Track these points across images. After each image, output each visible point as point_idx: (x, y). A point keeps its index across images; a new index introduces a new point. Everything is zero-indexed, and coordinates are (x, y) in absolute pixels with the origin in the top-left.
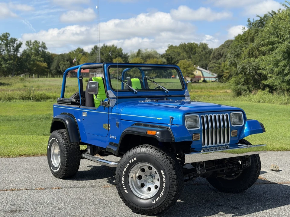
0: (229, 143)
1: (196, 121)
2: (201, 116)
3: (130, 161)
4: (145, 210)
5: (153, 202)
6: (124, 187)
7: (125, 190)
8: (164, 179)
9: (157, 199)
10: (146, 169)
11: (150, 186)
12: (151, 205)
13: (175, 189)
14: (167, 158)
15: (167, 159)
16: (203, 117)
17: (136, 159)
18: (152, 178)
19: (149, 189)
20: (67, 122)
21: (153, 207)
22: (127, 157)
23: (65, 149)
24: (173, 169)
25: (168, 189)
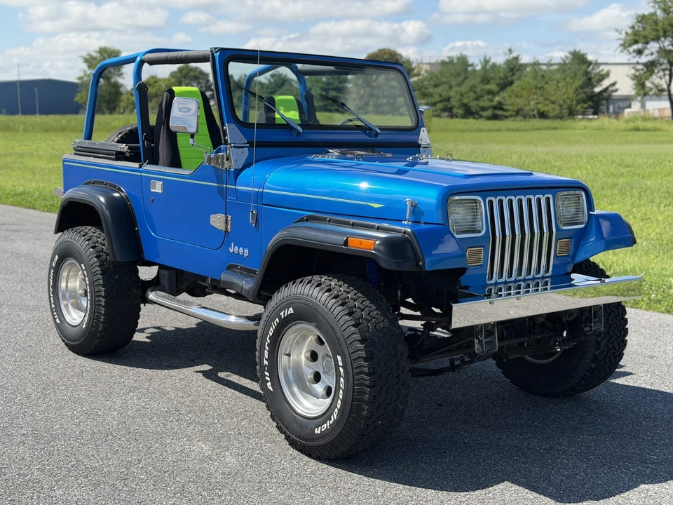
0: (549, 274)
1: (474, 213)
2: (488, 200)
6: (266, 373)
7: (268, 381)
16: (491, 203)
17: (292, 312)
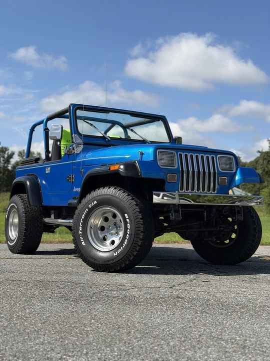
0: (215, 192)
1: (172, 159)
2: (179, 153)
3: (90, 206)
4: (105, 265)
5: (115, 255)
6: (81, 238)
7: (82, 242)
8: (128, 224)
9: (120, 250)
10: (110, 218)
11: (114, 239)
12: (112, 258)
13: (141, 237)
14: (133, 199)
15: (134, 201)
16: (181, 155)
17: (96, 203)
18: (117, 228)
19: (113, 242)
20: (28, 183)
21: (115, 261)
22: (87, 201)
23: (24, 215)
24: (140, 212)
25: (133, 236)
